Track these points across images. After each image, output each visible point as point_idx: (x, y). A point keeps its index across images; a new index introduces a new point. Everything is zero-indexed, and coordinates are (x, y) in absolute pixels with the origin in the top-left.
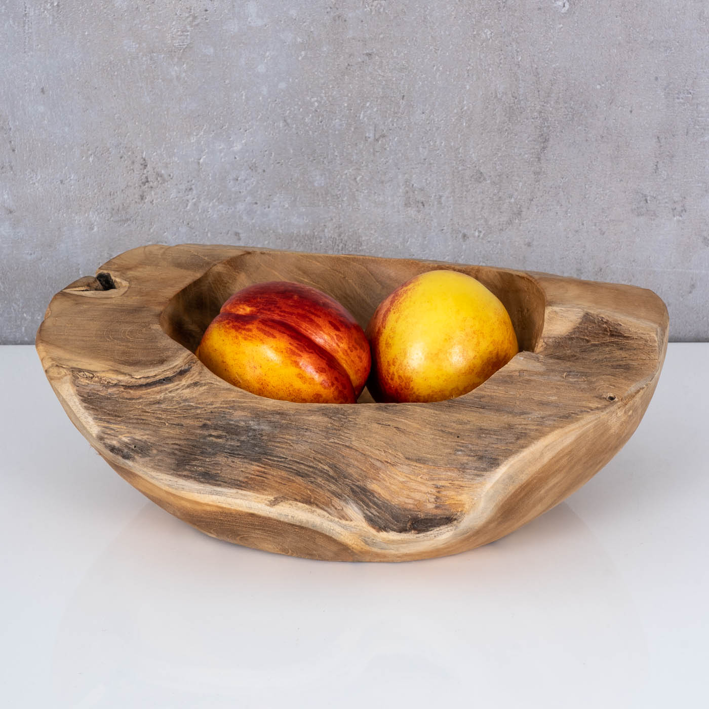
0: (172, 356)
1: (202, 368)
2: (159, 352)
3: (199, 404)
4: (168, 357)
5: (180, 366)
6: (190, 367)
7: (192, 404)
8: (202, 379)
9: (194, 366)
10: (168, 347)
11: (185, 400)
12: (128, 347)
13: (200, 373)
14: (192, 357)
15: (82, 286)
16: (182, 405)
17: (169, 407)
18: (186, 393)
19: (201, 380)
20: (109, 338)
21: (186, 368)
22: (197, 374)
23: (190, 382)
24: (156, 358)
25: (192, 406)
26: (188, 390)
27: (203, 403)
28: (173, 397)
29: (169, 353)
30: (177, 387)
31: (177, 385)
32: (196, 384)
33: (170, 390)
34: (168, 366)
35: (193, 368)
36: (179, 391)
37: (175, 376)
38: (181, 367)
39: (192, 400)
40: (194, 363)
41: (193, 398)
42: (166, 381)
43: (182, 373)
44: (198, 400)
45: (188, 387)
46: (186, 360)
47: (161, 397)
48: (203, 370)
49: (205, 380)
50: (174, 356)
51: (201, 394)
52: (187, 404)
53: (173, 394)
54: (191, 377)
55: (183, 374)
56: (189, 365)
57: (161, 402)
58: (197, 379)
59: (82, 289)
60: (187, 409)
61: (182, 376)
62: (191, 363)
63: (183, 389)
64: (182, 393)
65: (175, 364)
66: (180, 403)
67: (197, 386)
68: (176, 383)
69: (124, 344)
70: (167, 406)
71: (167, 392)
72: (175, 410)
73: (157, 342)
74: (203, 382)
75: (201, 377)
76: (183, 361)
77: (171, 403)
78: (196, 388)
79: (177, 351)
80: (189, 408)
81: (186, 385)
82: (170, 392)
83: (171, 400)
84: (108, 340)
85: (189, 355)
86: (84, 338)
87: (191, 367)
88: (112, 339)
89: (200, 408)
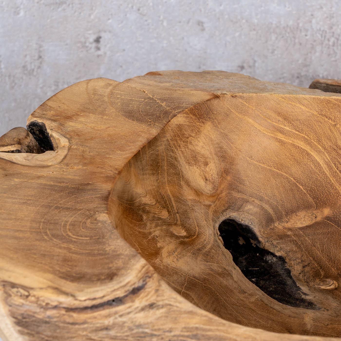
0: (123, 268)
1: (159, 283)
2: (107, 261)
3: (155, 330)
4: (118, 269)
5: (132, 283)
6: (144, 283)
7: (147, 330)
8: (159, 298)
9: (149, 281)
10: (118, 253)
11: (139, 326)
12: (69, 249)
13: (157, 291)
14: (147, 270)
15: (12, 145)
16: (135, 331)
17: (119, 335)
18: (140, 317)
19: (157, 301)
20: (47, 235)
21: (140, 284)
22: (153, 292)
23: (144, 303)
24: (104, 271)
25: (146, 333)
26: (142, 314)
27: (159, 330)
28: (124, 323)
29: (119, 263)
30: (129, 310)
31: (130, 307)
32: (151, 306)
33: (121, 313)
34: (118, 283)
35: (148, 284)
36: (131, 315)
37: (126, 296)
38: (134, 284)
39: (146, 326)
40: (150, 277)
41: (148, 324)
42: (116, 302)
43: (136, 291)
44: (154, 326)
45: (143, 309)
46: (139, 275)
47: (109, 322)
48: (160, 286)
49: (163, 300)
50: (125, 267)
51: (159, 319)
52: (141, 330)
53: (124, 319)
54: (146, 296)
55: (137, 293)
56: (144, 281)
57: (109, 328)
58: (152, 299)
59: (12, 149)
60: (141, 337)
61: (136, 295)
62: (146, 277)
63: (136, 313)
64: (135, 318)
65: (127, 281)
66: (133, 330)
67: (153, 308)
68: (128, 305)
69: (65, 245)
70: (117, 332)
71: (117, 316)
72: (126, 338)
73: (104, 243)
74: (160, 303)
75: (158, 296)
76: (137, 276)
77: (122, 329)
78: (152, 311)
79: (130, 259)
80: (142, 335)
81: (140, 308)
82: (121, 316)
83: (122, 325)
84: (46, 237)
85: (144, 267)
86: (17, 234)
87: (146, 284)
88: (50, 236)
89: (155, 335)
